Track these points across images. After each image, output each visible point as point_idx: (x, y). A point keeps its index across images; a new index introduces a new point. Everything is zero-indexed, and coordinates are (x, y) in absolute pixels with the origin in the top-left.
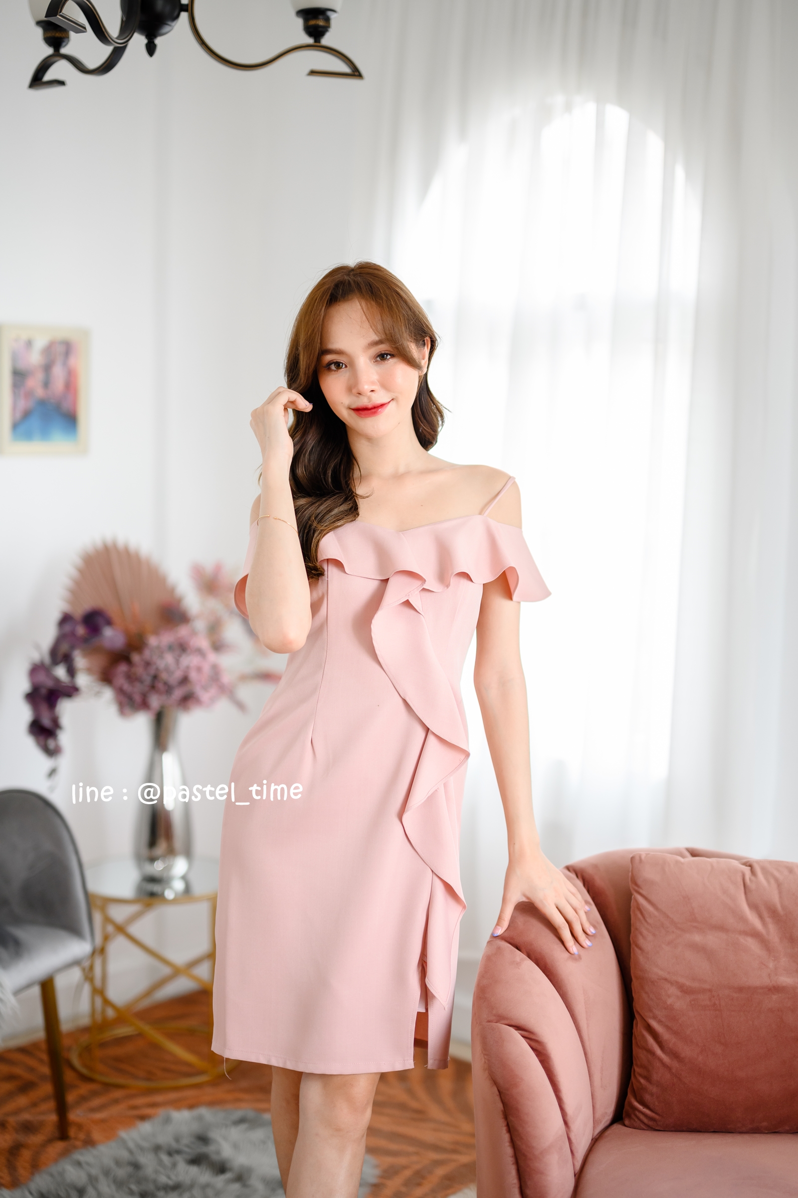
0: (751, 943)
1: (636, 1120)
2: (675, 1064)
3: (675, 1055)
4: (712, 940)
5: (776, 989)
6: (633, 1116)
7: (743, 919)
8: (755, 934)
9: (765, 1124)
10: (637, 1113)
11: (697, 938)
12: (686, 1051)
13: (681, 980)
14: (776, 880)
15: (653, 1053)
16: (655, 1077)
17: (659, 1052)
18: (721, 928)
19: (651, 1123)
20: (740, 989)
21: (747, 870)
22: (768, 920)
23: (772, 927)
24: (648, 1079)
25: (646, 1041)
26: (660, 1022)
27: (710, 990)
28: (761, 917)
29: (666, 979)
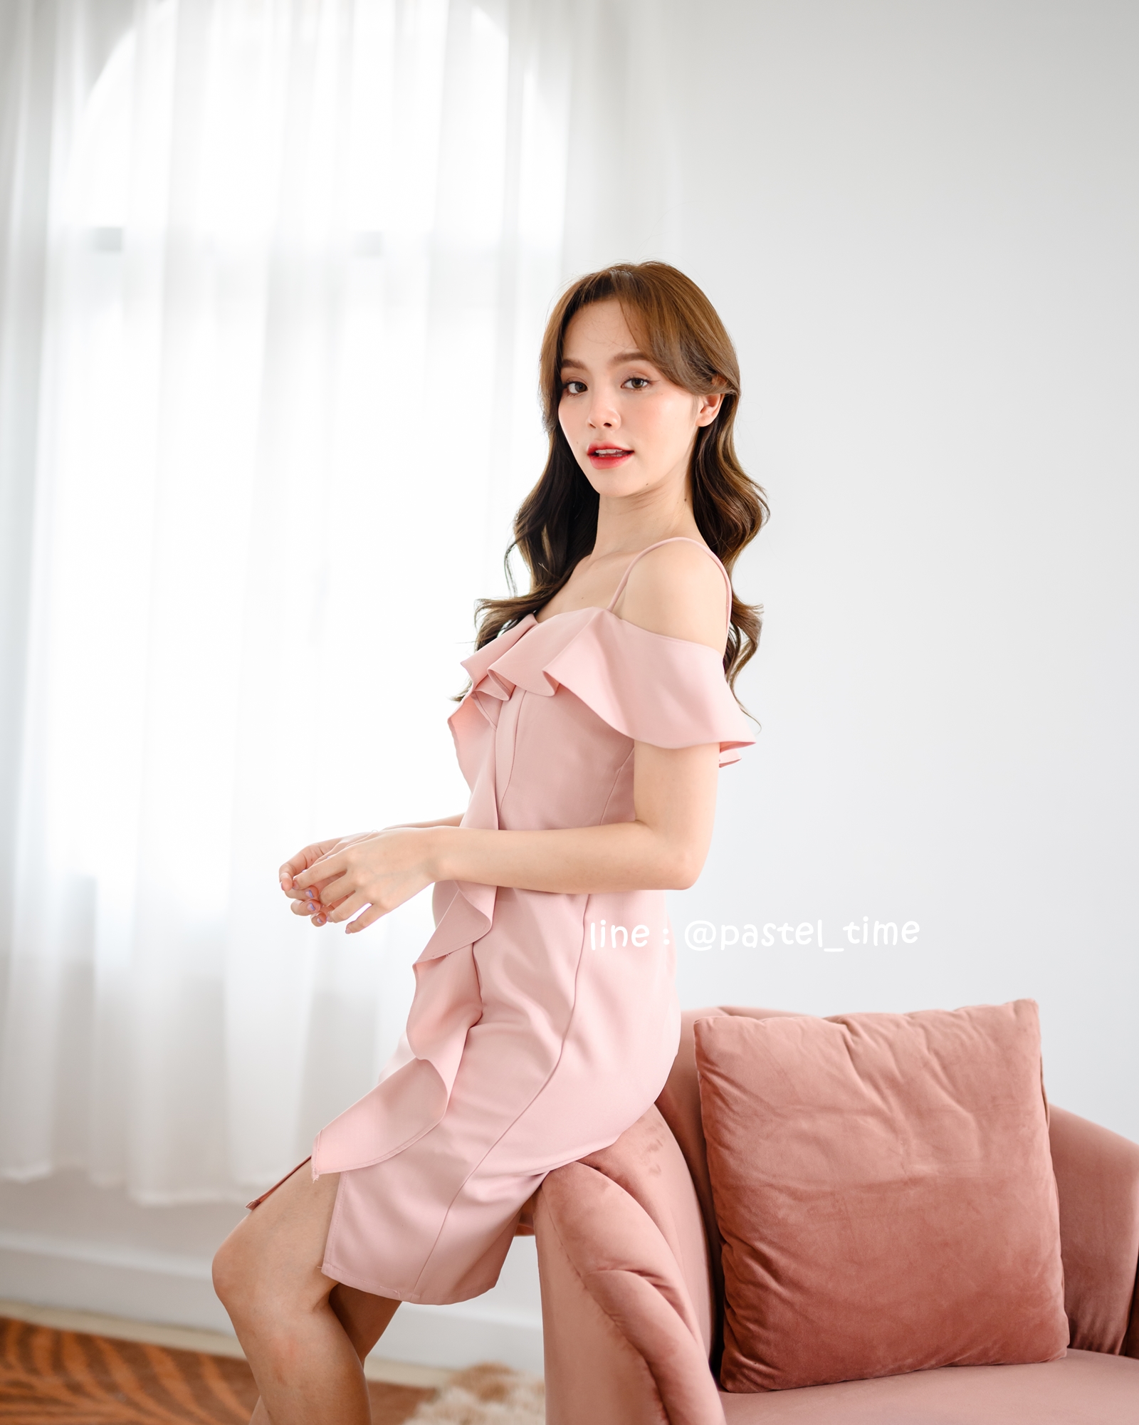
0: (872, 1124)
1: (744, 1381)
2: (796, 1298)
3: (795, 1285)
4: (825, 1126)
5: (914, 1181)
6: (739, 1377)
7: (856, 1093)
8: (875, 1112)
9: (909, 1361)
10: (746, 1372)
11: (804, 1125)
12: (811, 1277)
13: (794, 1184)
14: (886, 1039)
15: (764, 1287)
16: (772, 1319)
17: (773, 1284)
18: (832, 1109)
19: (766, 1382)
20: (871, 1187)
21: (843, 1028)
22: (888, 1093)
23: (893, 1100)
24: (761, 1323)
25: (753, 1272)
26: (771, 1243)
27: (832, 1194)
28: (877, 1088)
29: (771, 1186)
